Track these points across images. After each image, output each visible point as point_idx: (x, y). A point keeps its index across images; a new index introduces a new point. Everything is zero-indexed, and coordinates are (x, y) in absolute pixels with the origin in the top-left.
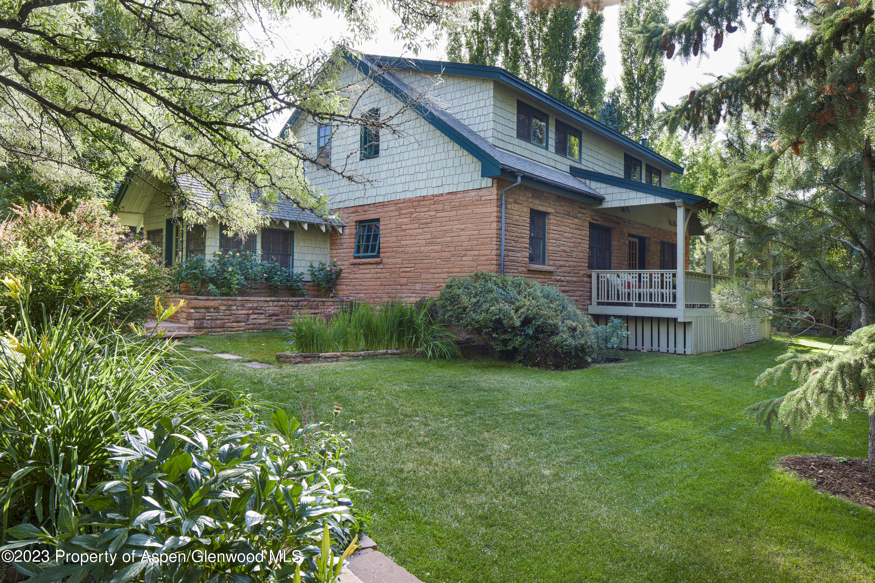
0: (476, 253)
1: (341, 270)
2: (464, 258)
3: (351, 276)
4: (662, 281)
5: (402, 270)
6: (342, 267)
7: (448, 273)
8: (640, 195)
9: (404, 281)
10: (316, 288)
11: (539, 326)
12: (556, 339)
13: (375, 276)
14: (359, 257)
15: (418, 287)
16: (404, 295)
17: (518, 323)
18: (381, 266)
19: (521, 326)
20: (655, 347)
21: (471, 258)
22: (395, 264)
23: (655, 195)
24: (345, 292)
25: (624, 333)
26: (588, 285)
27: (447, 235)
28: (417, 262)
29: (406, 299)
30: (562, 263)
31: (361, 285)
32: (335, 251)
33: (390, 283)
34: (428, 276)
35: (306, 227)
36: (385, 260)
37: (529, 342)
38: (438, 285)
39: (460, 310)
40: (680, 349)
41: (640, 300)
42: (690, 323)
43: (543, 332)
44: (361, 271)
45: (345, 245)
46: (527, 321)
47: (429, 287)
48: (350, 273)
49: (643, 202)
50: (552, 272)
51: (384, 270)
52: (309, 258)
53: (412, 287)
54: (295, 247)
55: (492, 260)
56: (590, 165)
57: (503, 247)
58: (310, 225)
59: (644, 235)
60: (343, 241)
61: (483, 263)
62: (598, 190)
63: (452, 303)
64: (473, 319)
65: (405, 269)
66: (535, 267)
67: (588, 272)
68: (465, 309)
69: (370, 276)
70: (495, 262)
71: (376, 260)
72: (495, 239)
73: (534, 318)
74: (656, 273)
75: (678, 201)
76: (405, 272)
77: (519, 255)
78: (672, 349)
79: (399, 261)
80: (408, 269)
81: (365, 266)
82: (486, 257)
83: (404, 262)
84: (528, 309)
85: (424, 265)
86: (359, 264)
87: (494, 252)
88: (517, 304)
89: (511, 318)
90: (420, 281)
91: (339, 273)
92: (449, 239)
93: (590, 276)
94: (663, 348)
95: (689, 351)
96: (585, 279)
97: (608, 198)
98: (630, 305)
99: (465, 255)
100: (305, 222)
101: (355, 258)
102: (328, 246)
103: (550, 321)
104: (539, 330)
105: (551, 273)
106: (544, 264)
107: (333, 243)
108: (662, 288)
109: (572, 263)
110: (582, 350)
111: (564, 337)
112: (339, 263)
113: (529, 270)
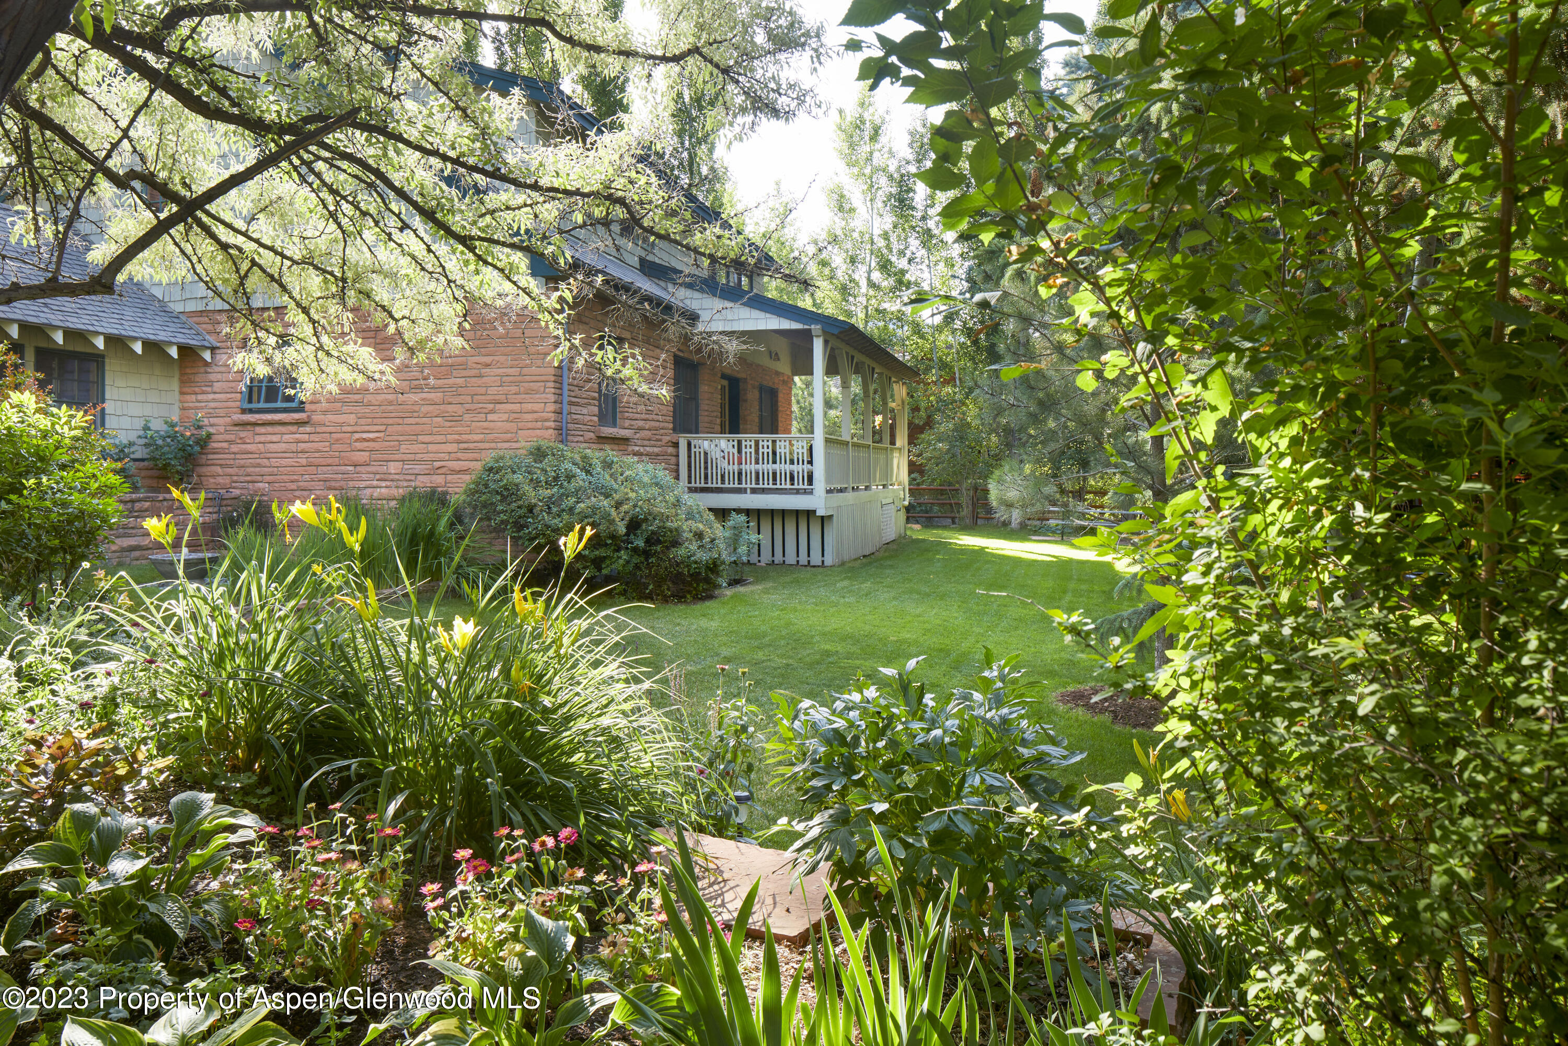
0: (516, 407)
1: (209, 435)
2: (490, 417)
3: (234, 448)
4: (774, 453)
5: (357, 436)
6: (212, 430)
7: (459, 442)
8: (756, 313)
9: (363, 457)
10: (155, 473)
11: (653, 532)
12: (681, 552)
13: (293, 447)
14: (251, 411)
15: (393, 467)
16: (363, 484)
17: (622, 529)
18: (308, 429)
19: (627, 534)
20: (778, 558)
21: (505, 417)
22: (341, 425)
23: (779, 316)
24: (220, 480)
25: (754, 538)
26: (673, 459)
27: (455, 373)
28: (390, 421)
29: (368, 492)
30: (641, 423)
31: (259, 465)
32: (188, 397)
33: (330, 461)
34: (415, 448)
35: (138, 348)
36: (316, 418)
37: (636, 560)
38: (437, 464)
39: (521, 512)
40: (816, 559)
41: (757, 483)
42: (831, 517)
43: (659, 542)
44: (258, 439)
45: (217, 386)
46: (634, 525)
47: (418, 468)
48: (230, 442)
49: (761, 326)
50: (627, 440)
51: (313, 437)
52: (135, 409)
53: (380, 469)
54: (107, 388)
55: (547, 420)
56: (665, 257)
57: (566, 399)
58: (147, 344)
59: (739, 376)
60: (212, 377)
61: (530, 425)
62: (688, 302)
63: (504, 498)
64: (548, 527)
65: (365, 436)
66: (608, 431)
67: (674, 437)
68: (531, 509)
69: (283, 446)
70: (552, 424)
71: (296, 416)
72: (552, 384)
73: (646, 520)
74: (765, 440)
75: (816, 328)
76: (365, 440)
77: (585, 411)
78: (803, 559)
79: (352, 418)
80: (371, 436)
81: (269, 429)
82: (535, 416)
83: (362, 421)
84: (635, 506)
85: (407, 428)
86: (255, 424)
87: (551, 407)
88: (617, 497)
89: (612, 522)
90: (397, 457)
91: (204, 442)
92: (460, 381)
93: (676, 445)
94: (791, 558)
95: (829, 561)
96: (671, 450)
97: (705, 316)
98: (744, 491)
99: (492, 411)
100: (135, 339)
101: (244, 411)
102: (175, 385)
103: (669, 524)
104: (651, 540)
105: (625, 440)
106: (614, 425)
107: (186, 382)
108: (774, 462)
109: (653, 424)
110: (714, 567)
111: (690, 549)
112: (206, 421)
113: (599, 437)
